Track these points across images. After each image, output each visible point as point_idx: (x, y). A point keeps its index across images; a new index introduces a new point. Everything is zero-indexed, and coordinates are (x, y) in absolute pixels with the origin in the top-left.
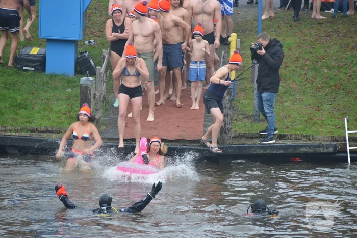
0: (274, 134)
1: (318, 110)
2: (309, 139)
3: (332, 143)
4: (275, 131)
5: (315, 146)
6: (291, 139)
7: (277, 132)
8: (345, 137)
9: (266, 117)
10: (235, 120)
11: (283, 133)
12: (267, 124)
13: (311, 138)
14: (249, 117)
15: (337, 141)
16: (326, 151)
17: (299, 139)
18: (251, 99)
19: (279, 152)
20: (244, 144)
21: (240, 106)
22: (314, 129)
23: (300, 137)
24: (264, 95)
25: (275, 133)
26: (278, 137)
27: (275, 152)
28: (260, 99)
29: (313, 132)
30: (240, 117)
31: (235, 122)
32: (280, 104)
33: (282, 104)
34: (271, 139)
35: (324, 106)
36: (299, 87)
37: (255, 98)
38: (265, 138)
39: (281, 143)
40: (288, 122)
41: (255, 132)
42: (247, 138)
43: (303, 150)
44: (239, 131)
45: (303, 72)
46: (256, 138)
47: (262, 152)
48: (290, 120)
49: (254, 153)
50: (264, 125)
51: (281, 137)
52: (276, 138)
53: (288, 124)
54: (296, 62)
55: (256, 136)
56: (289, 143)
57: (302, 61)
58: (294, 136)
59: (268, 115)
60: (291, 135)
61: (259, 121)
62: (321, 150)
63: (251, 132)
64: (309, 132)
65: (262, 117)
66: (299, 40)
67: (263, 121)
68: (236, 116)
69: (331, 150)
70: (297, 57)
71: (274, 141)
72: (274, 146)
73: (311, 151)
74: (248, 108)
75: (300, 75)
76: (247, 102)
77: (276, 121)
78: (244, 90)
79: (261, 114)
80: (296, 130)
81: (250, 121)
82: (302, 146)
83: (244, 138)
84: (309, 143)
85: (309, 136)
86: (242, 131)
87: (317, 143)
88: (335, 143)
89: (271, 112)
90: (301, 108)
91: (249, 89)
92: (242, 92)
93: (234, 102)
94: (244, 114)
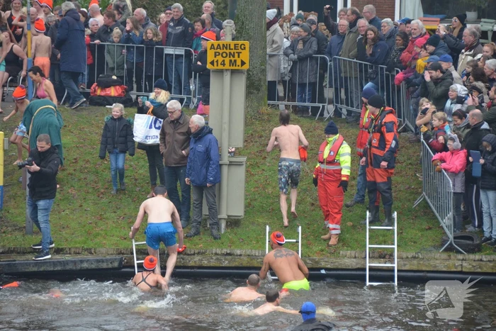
0: (50, 248)
1: (101, 219)
2: (91, 253)
3: (117, 257)
4: (51, 244)
5: (98, 261)
6: (70, 254)
7: (53, 245)
8: (133, 249)
9: (40, 228)
10: (4, 232)
11: (60, 247)
12: (41, 237)
13: (93, 251)
14: (20, 229)
15: (123, 254)
16: (110, 266)
17: (79, 253)
18: (22, 208)
19: (56, 269)
20: (15, 261)
21: (9, 216)
22: (97, 240)
23: (80, 251)
25: (51, 246)
26: (55, 252)
27: (52, 269)
29: (96, 244)
30: (10, 229)
31: (4, 235)
32: (57, 212)
33: (59, 212)
34: (47, 254)
35: (108, 214)
36: (79, 194)
37: (27, 206)
38: (40, 253)
39: (58, 257)
40: (66, 233)
41: (27, 246)
42: (18, 253)
43: (85, 265)
44: (8, 246)
45: (82, 176)
46: (29, 253)
47: (35, 269)
48: (68, 231)
49: (26, 270)
50: (38, 238)
51: (58, 251)
52: (52, 252)
53: (67, 236)
54: (74, 164)
55: (29, 250)
56: (67, 257)
57: (81, 163)
58: (73, 250)
59: (42, 226)
60: (70, 249)
61: (33, 233)
62: (104, 266)
63: (23, 246)
64: (90, 244)
66: (76, 140)
67: (37, 233)
68: (4, 228)
69: (116, 264)
70: (75, 159)
71: (49, 256)
72: (50, 262)
73: (93, 266)
74: (18, 219)
75: (80, 180)
76: (17, 211)
77: (53, 232)
78: (14, 197)
79: (34, 225)
80: (76, 242)
81: (22, 233)
82: (82, 261)
83: (15, 254)
84: (90, 257)
85: (90, 249)
86: (12, 245)
87: (99, 258)
88: (121, 256)
89: (46, 222)
90: (81, 216)
91: (20, 197)
92: (12, 200)
93: (3, 212)
94: (14, 226)
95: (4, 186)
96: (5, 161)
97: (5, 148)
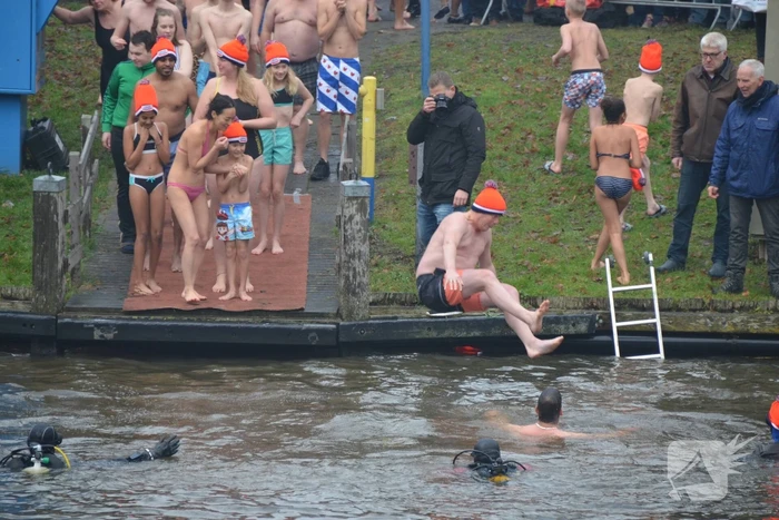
1: (555, 242)
3: (585, 313)
10: (376, 265)
14: (404, 260)
15: (596, 308)
16: (572, 330)
18: (409, 220)
19: (472, 334)
20: (396, 318)
21: (386, 234)
22: (546, 282)
27: (464, 334)
29: (544, 289)
30: (386, 259)
31: (376, 270)
35: (568, 233)
36: (514, 193)
42: (403, 304)
44: (383, 290)
45: (519, 159)
47: (433, 334)
49: (418, 336)
54: (505, 138)
56: (493, 313)
57: (517, 135)
62: (561, 329)
63: (410, 291)
64: (535, 290)
66: (508, 90)
68: (377, 258)
69: (583, 328)
70: (507, 128)
72: (460, 321)
74: (402, 240)
75: (515, 167)
76: (400, 226)
78: (394, 200)
81: (408, 267)
83: (395, 305)
85: (535, 298)
86: (390, 290)
87: (553, 314)
88: (593, 311)
90: (517, 237)
91: (406, 199)
92: (391, 205)
93: (373, 227)
94: (395, 253)
95: (375, 178)
96: (377, 131)
97: (379, 108)
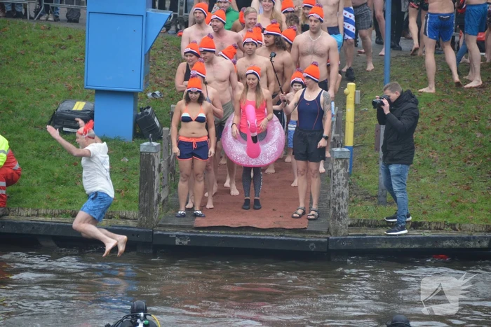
0: (407, 222)
1: (468, 189)
2: (455, 229)
3: (487, 235)
4: (408, 216)
5: (463, 239)
6: (430, 229)
7: (410, 218)
9: (395, 198)
10: (353, 202)
11: (419, 221)
12: (396, 208)
13: (457, 227)
14: (372, 198)
16: (478, 245)
17: (440, 229)
18: (374, 173)
19: (414, 246)
20: (365, 235)
21: (359, 182)
22: (462, 214)
23: (442, 227)
24: (393, 168)
25: (408, 220)
26: (411, 226)
27: (408, 246)
28: (388, 172)
29: (461, 219)
30: (360, 198)
31: (353, 204)
32: (415, 180)
33: (418, 180)
34: (403, 229)
35: (477, 184)
36: (442, 158)
37: (381, 171)
38: (394, 226)
39: (416, 233)
40: (425, 204)
41: (379, 219)
42: (369, 226)
43: (447, 244)
44: (357, 217)
45: (446, 137)
46: (382, 226)
47: (389, 246)
48: (428, 202)
49: (379, 247)
50: (392, 210)
51: (416, 225)
52: (408, 227)
53: (426, 208)
54: (437, 123)
55: (381, 223)
56: (427, 234)
57: (445, 121)
58: (433, 225)
59: (398, 195)
60: (429, 223)
61: (386, 203)
62: (471, 245)
63: (375, 218)
64: (454, 219)
65: (389, 197)
66: (440, 93)
67: (391, 204)
68: (354, 197)
69: (485, 244)
70: (438, 116)
71: (406, 232)
72: (406, 238)
73: (457, 245)
74: (370, 186)
75: (443, 141)
76: (369, 177)
77: (409, 203)
78: (365, 160)
79: (388, 193)
80: (437, 216)
81: (373, 203)
82: (444, 239)
83: (365, 227)
84: (454, 234)
85: (454, 225)
86: (362, 217)
87: (465, 235)
89: (402, 191)
90: (443, 185)
91: (372, 160)
92: (363, 164)
93: (352, 177)
94: (366, 195)
95: (354, 147)
96: (355, 117)
97: (357, 103)
